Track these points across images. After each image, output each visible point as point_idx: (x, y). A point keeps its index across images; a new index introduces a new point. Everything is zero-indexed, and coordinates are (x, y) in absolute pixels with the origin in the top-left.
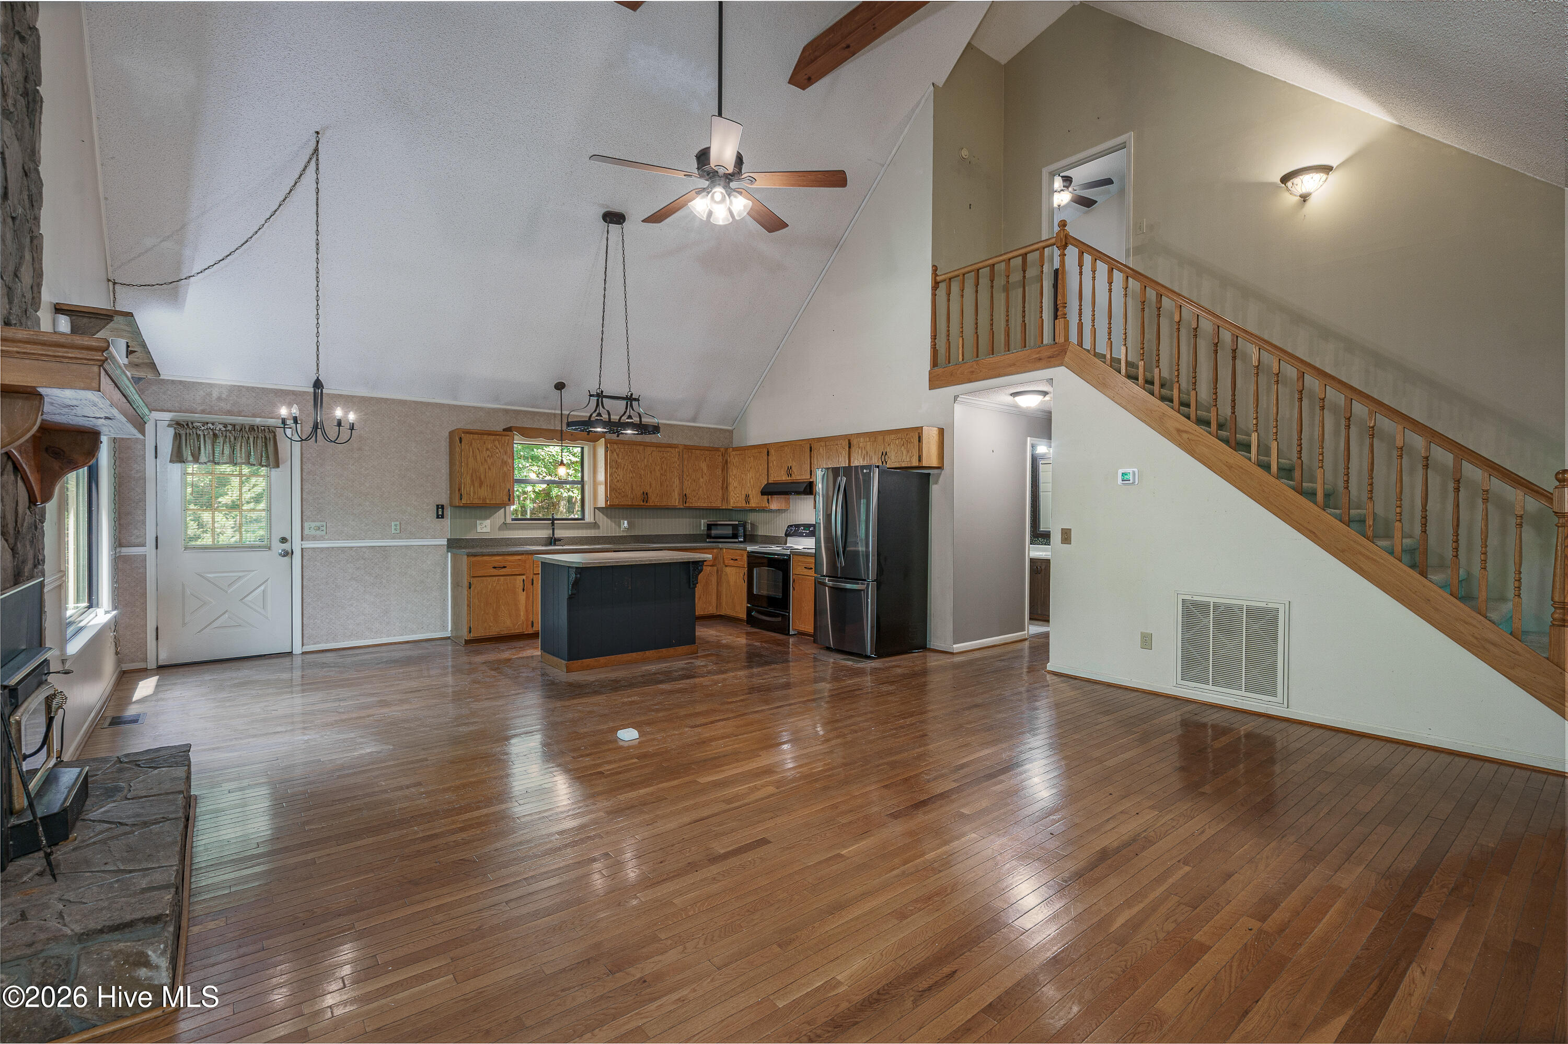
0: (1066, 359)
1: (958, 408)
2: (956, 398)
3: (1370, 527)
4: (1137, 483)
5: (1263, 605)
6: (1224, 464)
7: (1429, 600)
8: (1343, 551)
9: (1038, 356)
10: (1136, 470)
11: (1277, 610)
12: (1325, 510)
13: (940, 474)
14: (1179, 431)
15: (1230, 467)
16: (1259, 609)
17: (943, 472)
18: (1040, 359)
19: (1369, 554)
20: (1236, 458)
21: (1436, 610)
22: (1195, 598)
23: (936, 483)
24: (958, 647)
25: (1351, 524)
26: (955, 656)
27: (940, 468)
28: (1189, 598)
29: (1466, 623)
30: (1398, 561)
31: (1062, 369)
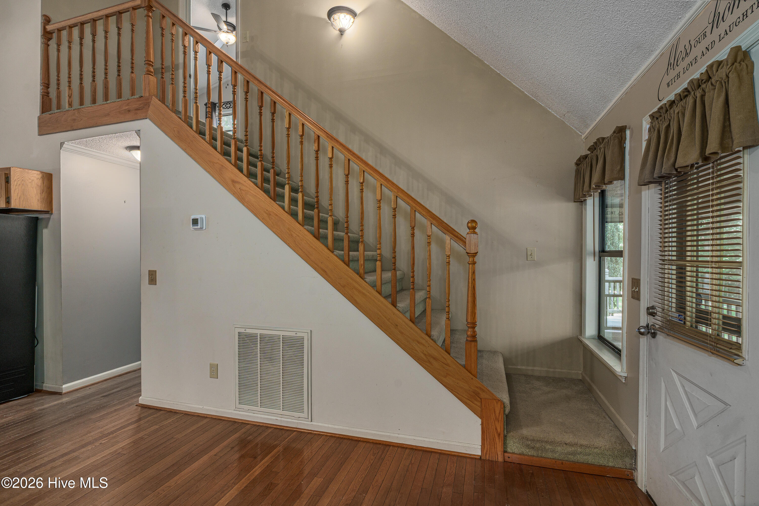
0: (150, 112)
1: (63, 154)
2: (62, 144)
3: (361, 266)
4: (204, 228)
5: (293, 334)
6: (265, 212)
7: (397, 326)
8: (344, 287)
9: (127, 108)
10: (204, 216)
11: (303, 338)
12: (333, 252)
13: (49, 219)
14: (233, 181)
15: (269, 214)
16: (291, 338)
17: (52, 217)
18: (129, 111)
19: (360, 288)
20: (273, 207)
21: (402, 333)
22: (248, 331)
23: (46, 227)
24: (66, 387)
25: (351, 264)
26: (63, 396)
27: (49, 212)
28: (242, 330)
29: (418, 342)
30: (378, 294)
31: (147, 122)
